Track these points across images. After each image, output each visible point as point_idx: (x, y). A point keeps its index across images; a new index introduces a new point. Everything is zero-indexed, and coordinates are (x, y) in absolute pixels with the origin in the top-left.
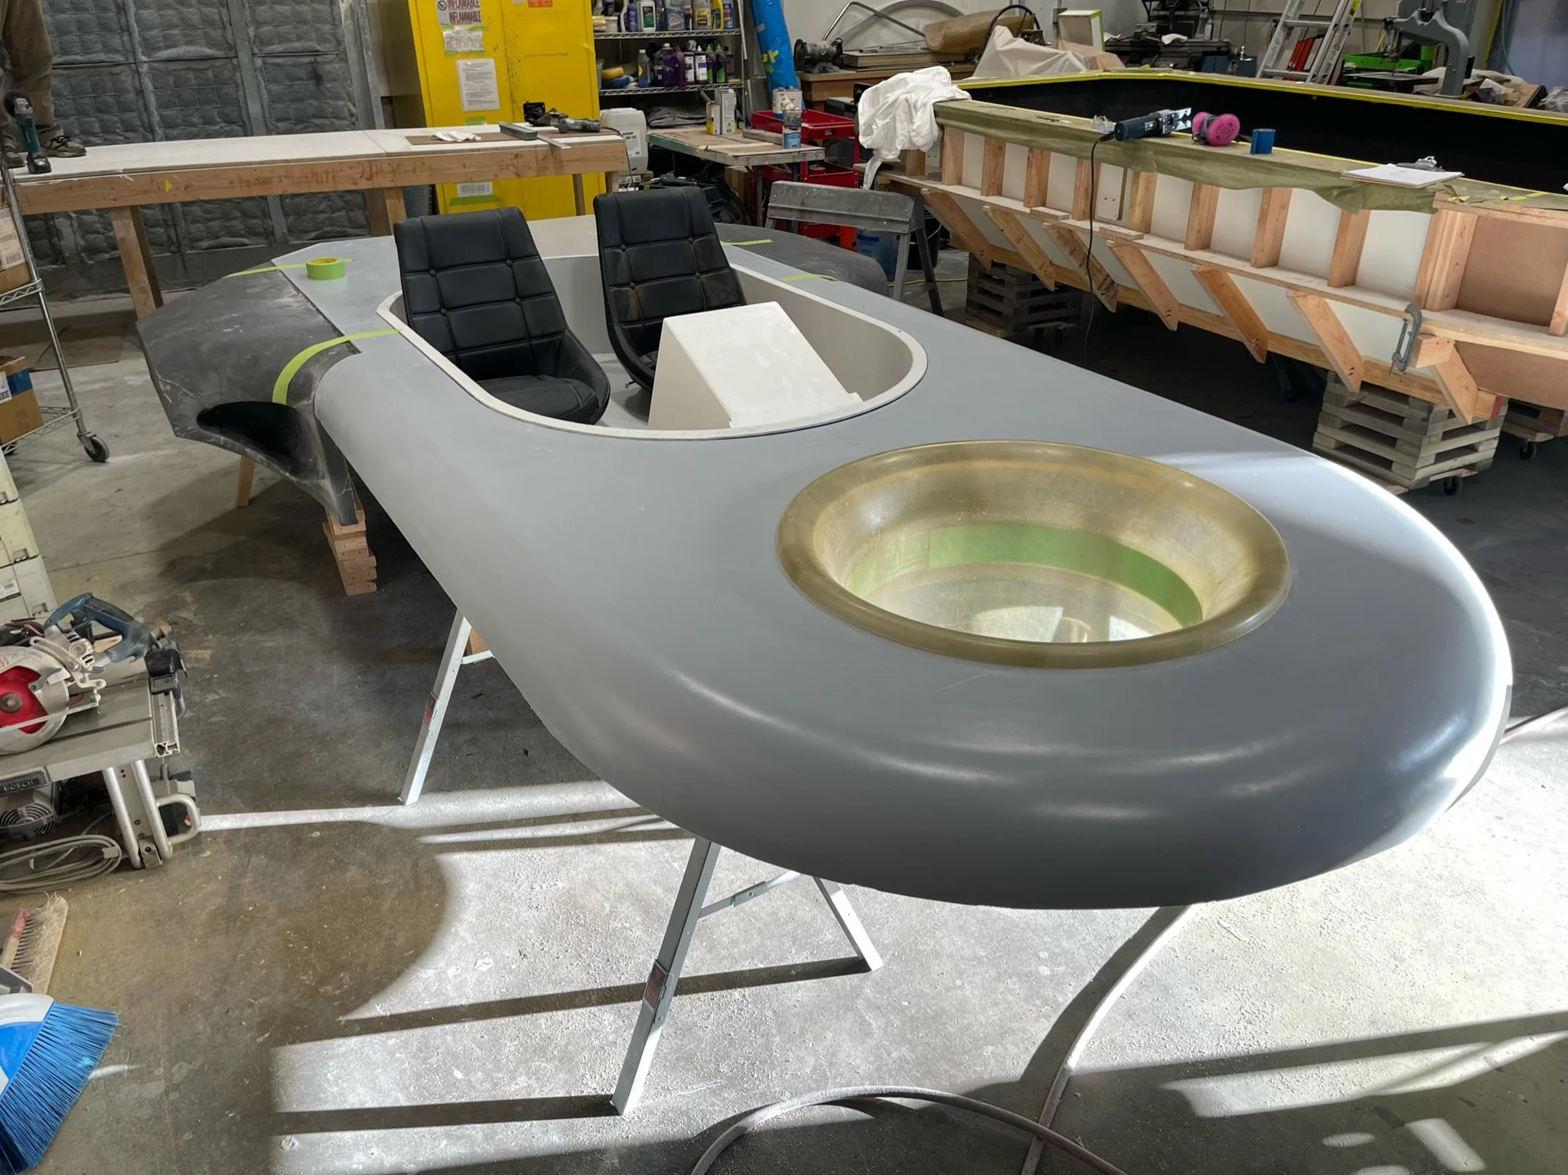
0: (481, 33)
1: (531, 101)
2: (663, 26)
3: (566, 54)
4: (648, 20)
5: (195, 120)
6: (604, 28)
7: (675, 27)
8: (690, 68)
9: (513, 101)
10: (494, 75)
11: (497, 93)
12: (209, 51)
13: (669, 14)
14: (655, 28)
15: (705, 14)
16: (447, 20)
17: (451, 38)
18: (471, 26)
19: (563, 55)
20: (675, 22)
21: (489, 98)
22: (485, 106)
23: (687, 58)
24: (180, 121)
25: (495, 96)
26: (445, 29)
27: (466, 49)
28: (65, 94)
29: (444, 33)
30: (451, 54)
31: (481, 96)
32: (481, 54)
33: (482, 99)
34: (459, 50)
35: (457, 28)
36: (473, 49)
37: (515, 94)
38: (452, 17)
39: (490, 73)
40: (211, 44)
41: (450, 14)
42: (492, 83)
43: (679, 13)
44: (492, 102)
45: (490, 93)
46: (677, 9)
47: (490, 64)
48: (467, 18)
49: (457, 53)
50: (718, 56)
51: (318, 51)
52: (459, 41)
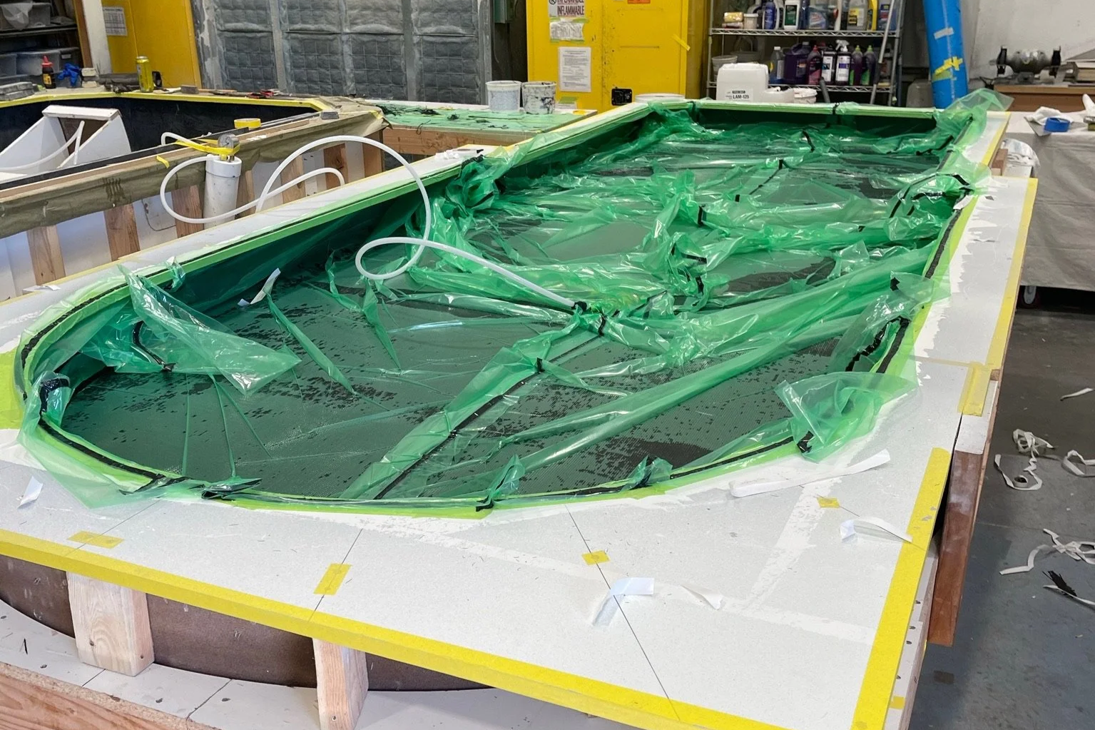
0: (581, 25)
1: (619, 88)
2: (803, 24)
3: (658, 47)
4: (789, 18)
5: (376, 80)
6: (739, 24)
7: (814, 26)
8: (828, 68)
9: (604, 86)
10: (590, 62)
11: (589, 78)
12: (387, 28)
13: (811, 13)
14: (796, 27)
15: (855, 14)
16: (555, 12)
17: (556, 28)
18: (574, 18)
19: (655, 47)
20: (816, 20)
21: (582, 81)
22: (578, 88)
23: (825, 58)
24: (365, 79)
25: (587, 81)
26: (552, 20)
27: (568, 38)
28: (300, 51)
29: (551, 24)
30: (555, 42)
31: (576, 79)
32: (580, 42)
33: (576, 82)
34: (562, 39)
35: (563, 19)
36: (575, 38)
37: (606, 80)
38: (560, 10)
39: (586, 60)
40: (392, 23)
41: (558, 7)
42: (587, 70)
43: (821, 12)
44: (584, 85)
45: (584, 77)
46: (820, 8)
47: (587, 51)
48: (572, 11)
49: (561, 41)
50: (864, 58)
51: (460, 34)
52: (563, 30)
